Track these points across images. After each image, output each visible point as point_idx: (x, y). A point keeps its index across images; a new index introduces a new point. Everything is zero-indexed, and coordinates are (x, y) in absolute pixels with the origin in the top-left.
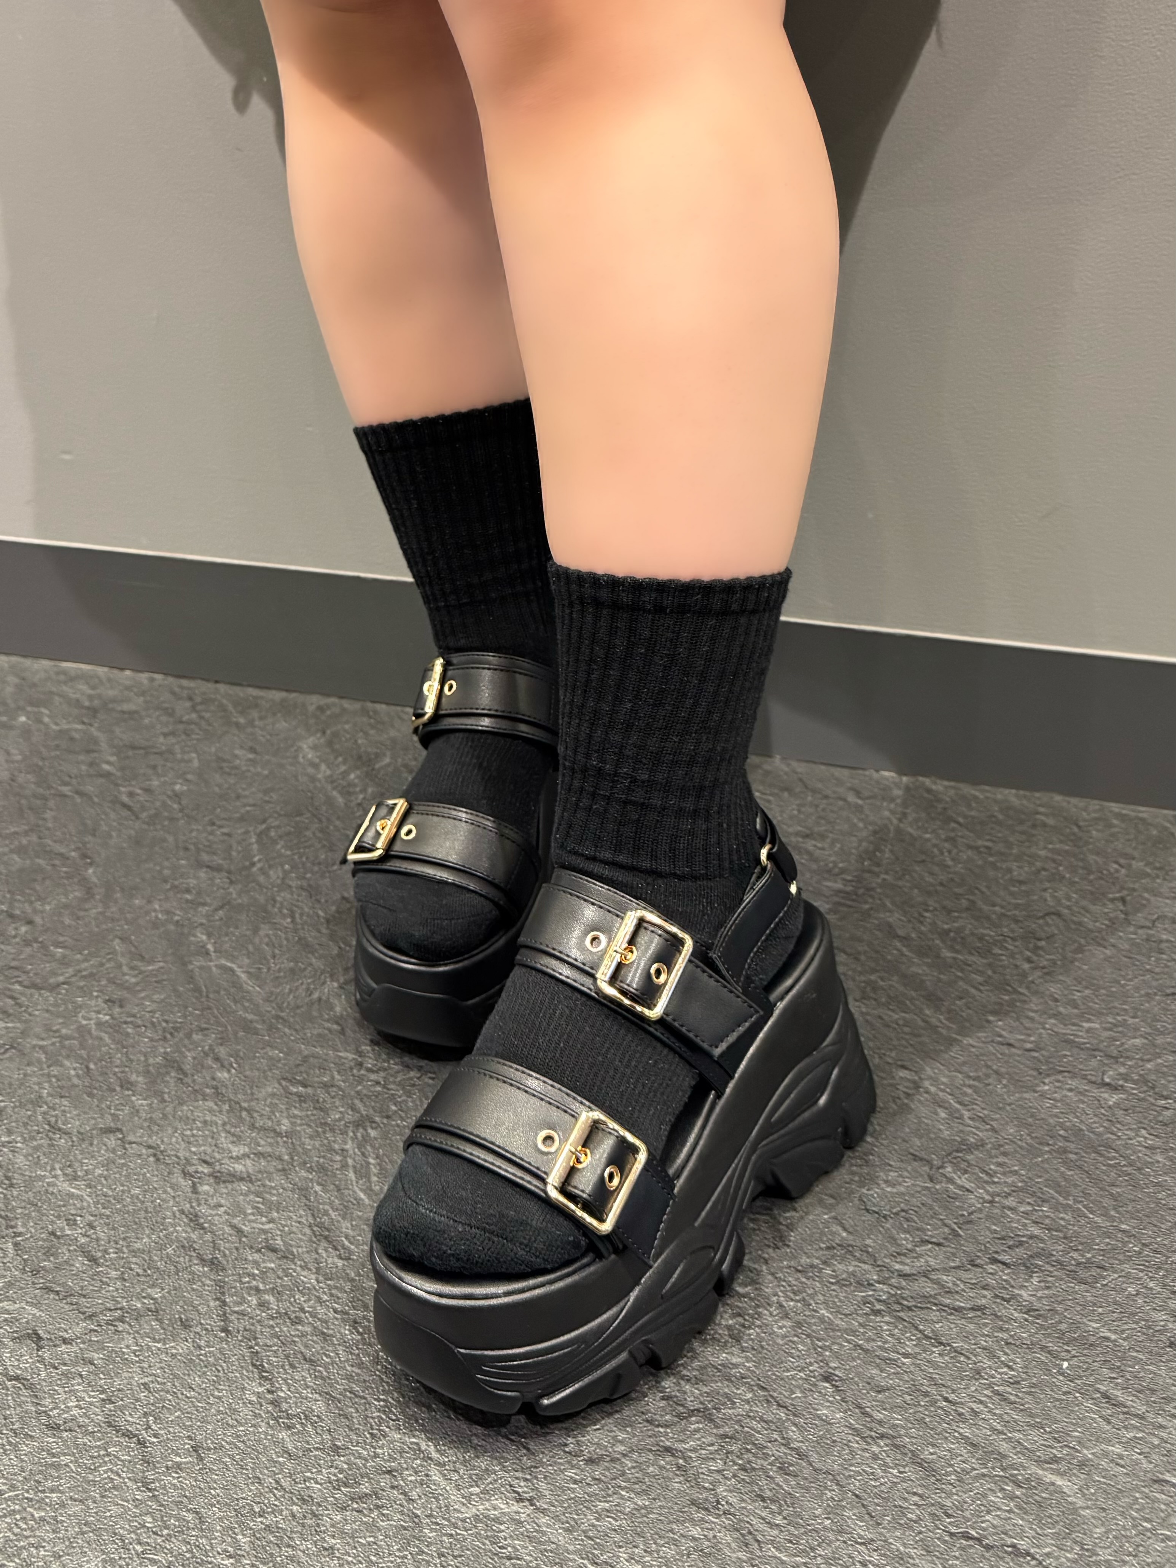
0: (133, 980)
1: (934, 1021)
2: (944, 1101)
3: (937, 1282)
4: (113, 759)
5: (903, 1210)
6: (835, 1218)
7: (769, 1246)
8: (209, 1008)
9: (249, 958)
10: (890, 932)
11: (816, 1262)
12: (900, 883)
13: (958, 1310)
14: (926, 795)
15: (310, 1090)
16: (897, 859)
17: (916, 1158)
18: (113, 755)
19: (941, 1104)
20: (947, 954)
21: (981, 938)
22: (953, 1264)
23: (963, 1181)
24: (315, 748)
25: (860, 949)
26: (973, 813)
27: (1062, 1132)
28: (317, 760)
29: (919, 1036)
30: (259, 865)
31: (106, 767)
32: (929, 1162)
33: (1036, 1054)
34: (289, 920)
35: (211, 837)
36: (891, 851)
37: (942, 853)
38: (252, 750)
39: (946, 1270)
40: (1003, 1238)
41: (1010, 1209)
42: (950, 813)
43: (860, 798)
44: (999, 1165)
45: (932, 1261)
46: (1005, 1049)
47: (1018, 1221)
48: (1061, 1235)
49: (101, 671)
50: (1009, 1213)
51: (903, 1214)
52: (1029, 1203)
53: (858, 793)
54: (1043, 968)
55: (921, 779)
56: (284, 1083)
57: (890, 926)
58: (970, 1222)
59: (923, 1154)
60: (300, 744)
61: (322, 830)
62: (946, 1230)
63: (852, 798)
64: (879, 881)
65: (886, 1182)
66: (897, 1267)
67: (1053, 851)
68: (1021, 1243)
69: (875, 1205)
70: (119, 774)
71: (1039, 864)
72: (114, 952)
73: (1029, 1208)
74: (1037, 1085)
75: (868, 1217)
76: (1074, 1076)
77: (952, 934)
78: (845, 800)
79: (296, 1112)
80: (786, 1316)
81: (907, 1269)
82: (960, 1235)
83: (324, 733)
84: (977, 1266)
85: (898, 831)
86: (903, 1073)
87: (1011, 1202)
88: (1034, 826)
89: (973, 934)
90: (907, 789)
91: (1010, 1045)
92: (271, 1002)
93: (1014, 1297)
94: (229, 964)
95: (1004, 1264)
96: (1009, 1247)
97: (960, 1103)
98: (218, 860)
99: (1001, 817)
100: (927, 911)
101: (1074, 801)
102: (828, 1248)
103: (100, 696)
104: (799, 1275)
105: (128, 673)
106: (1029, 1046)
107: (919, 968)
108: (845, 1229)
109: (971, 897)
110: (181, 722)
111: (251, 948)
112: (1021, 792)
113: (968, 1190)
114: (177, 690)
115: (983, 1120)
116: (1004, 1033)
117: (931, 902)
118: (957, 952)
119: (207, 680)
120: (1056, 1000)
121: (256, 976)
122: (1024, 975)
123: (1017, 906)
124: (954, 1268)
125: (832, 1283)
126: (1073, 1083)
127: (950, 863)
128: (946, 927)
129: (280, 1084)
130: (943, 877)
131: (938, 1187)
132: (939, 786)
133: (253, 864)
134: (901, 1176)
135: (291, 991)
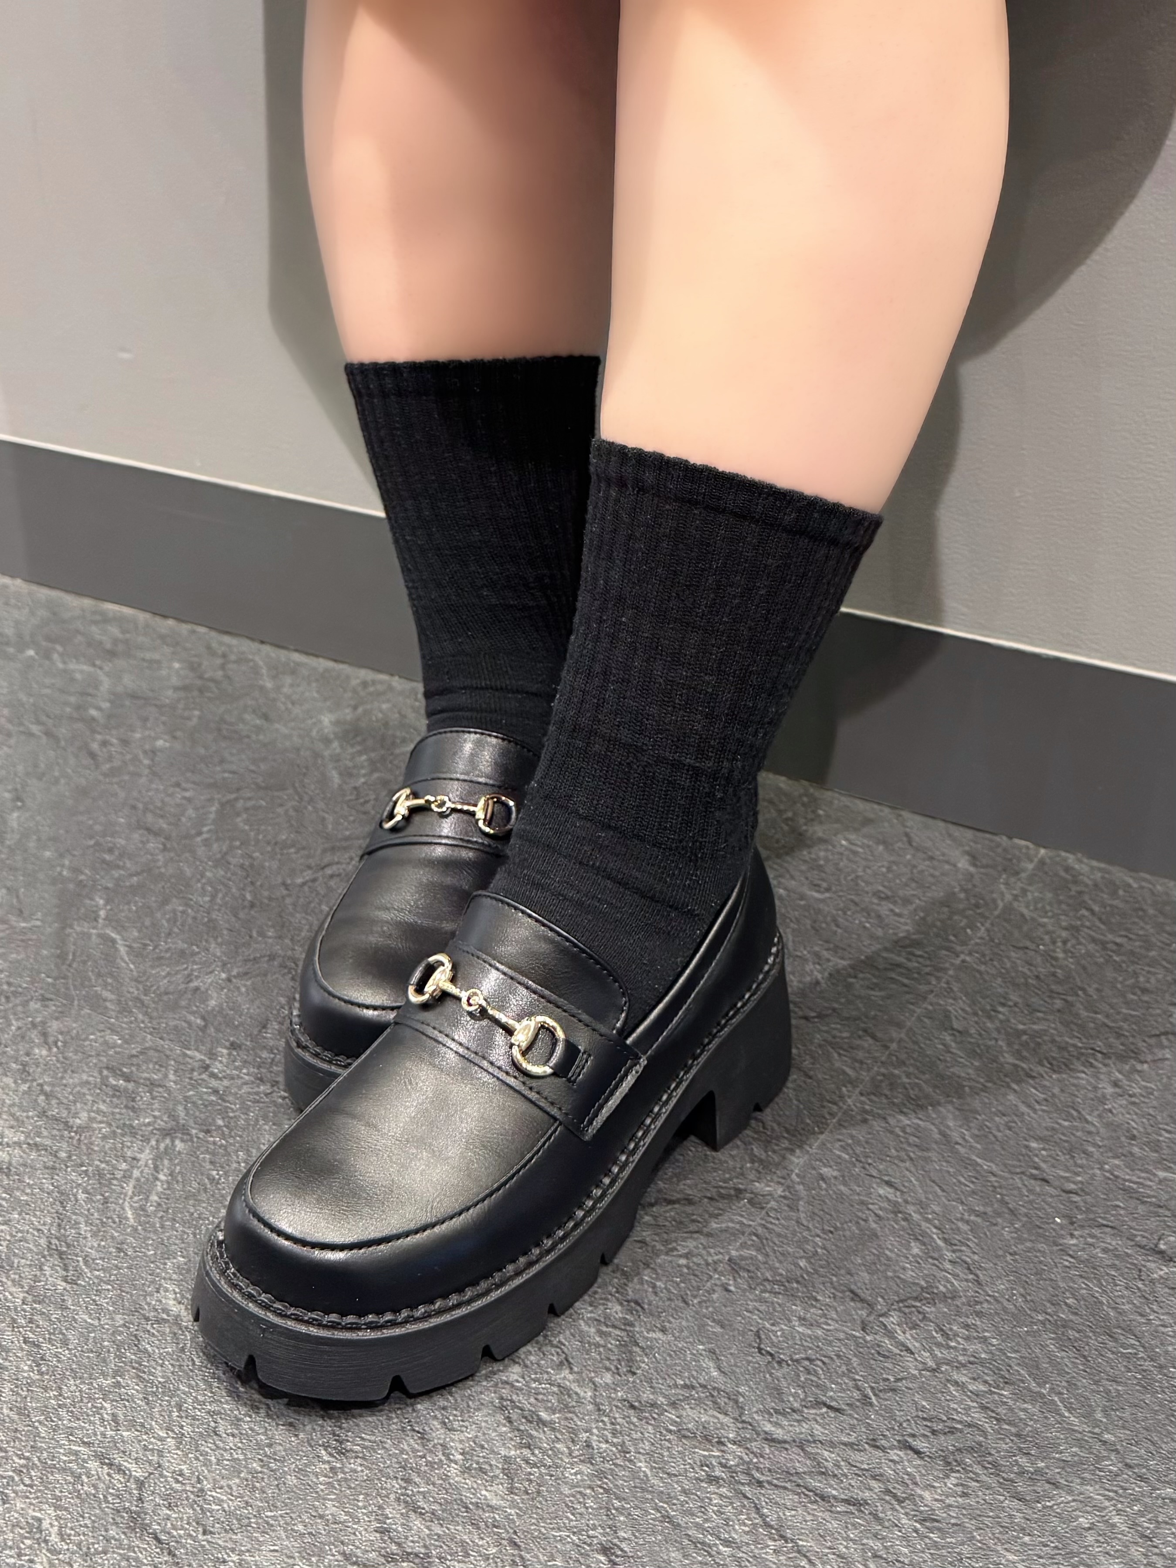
1: (955, 1136)
6: (712, 1352)
17: (855, 1296)
22: (845, 1439)
27: (1070, 1301)
33: (1076, 1198)
44: (967, 1326)
45: (818, 1430)
47: (960, 1403)
48: (1013, 1430)
51: (807, 1363)
58: (894, 1390)
59: (866, 1295)
64: (958, 962)
66: (768, 1427)
73: (983, 1388)
74: (1062, 1237)
75: (758, 1358)
81: (779, 1433)
95: (917, 1452)
109: (1069, 998)
124: (845, 1444)
128: (1021, 1027)
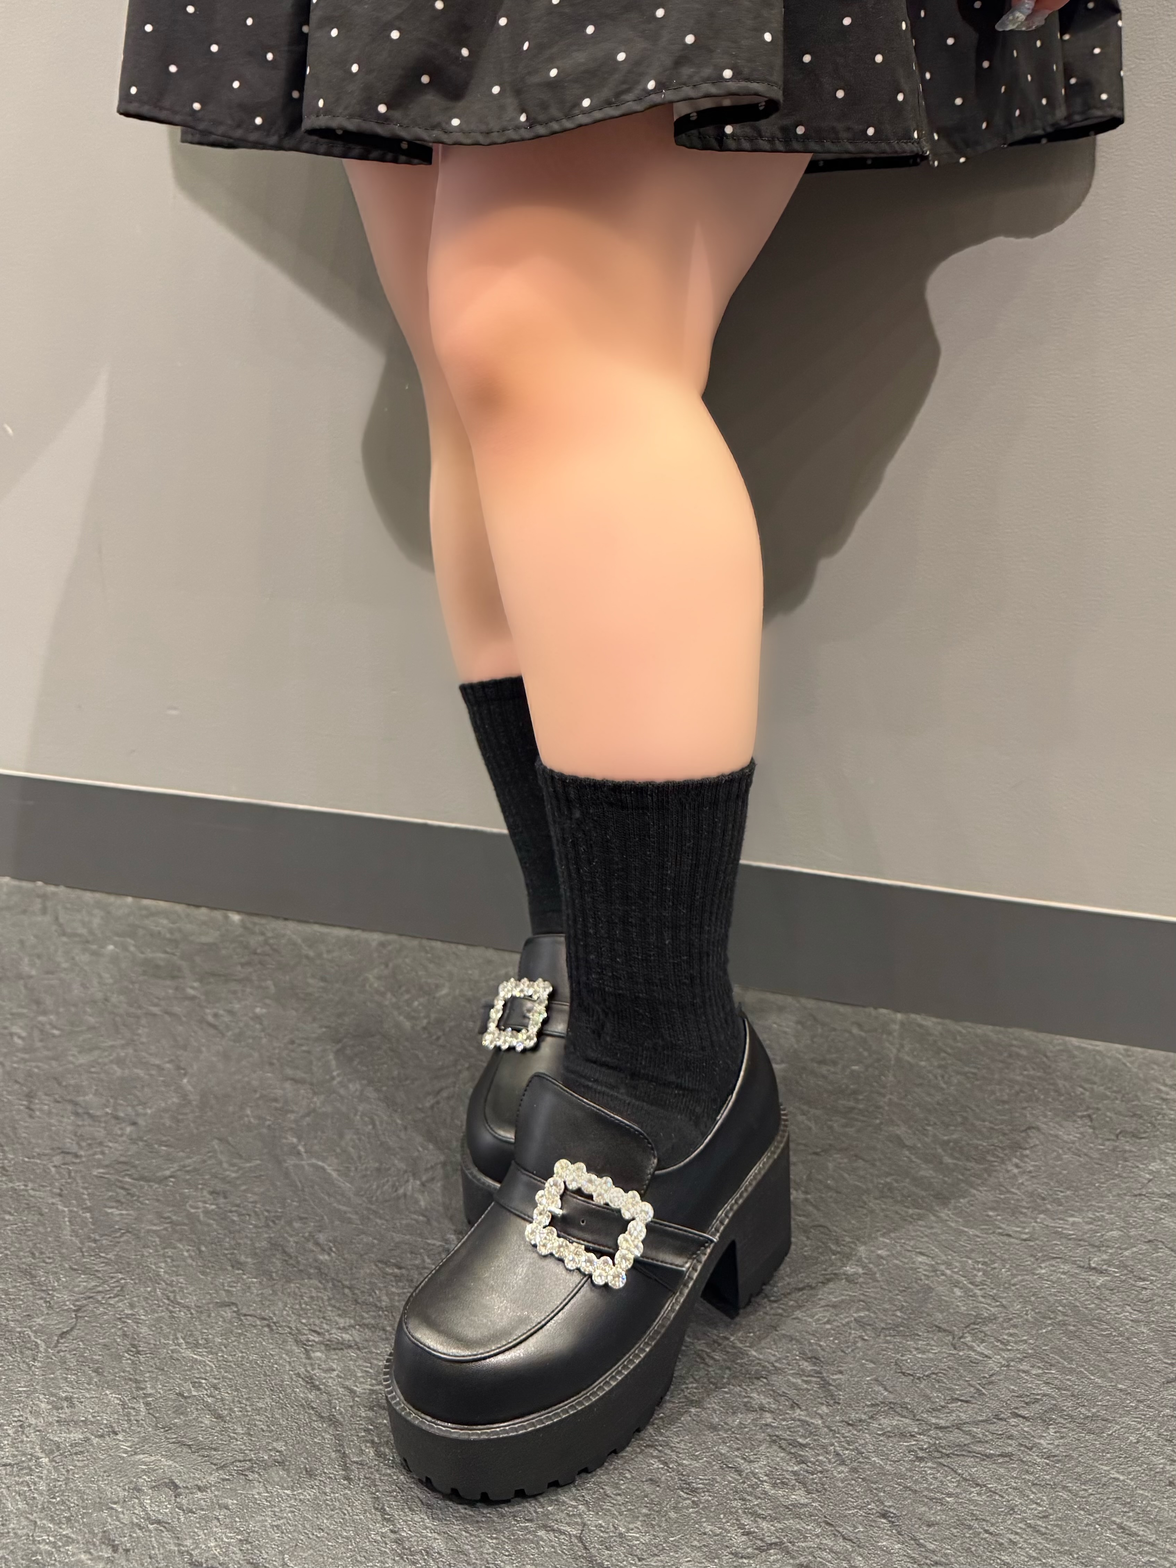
0: (234, 1175)
2: (958, 1282)
3: (969, 1433)
4: (196, 984)
5: (933, 1373)
7: (822, 1404)
8: (305, 1200)
9: (337, 1158)
10: (899, 1142)
11: (864, 1417)
12: (904, 1102)
13: (989, 1456)
14: (918, 1029)
15: (404, 1271)
16: (899, 1082)
18: (195, 981)
19: (956, 1284)
20: (947, 1160)
21: (976, 1148)
23: (981, 1348)
24: (379, 978)
25: (876, 1157)
26: (959, 1045)
28: (382, 989)
29: (932, 1228)
30: (338, 1079)
31: (191, 992)
32: (951, 1333)
34: (370, 1127)
35: (293, 1054)
36: (895, 1076)
37: (936, 1078)
38: (323, 979)
39: (976, 1423)
40: (1021, 1397)
41: (1024, 1372)
42: (940, 1044)
43: (862, 1030)
46: (1005, 1239)
49: (179, 908)
50: (1023, 1375)
52: (1039, 1367)
53: (860, 1026)
54: (1030, 1172)
55: (913, 1016)
56: (380, 1265)
57: (898, 1137)
60: (367, 975)
61: (392, 1050)
62: (972, 1389)
63: (855, 1030)
65: (917, 1349)
67: (1028, 1076)
68: (1037, 1401)
69: (909, 1369)
70: (203, 997)
71: (1017, 1088)
72: (215, 1151)
76: (1065, 1262)
77: (951, 1144)
78: (850, 1032)
79: (394, 1290)
80: (843, 1463)
82: (984, 1394)
83: (387, 966)
84: (1001, 1419)
85: (898, 1060)
86: (921, 1259)
87: (1025, 1366)
88: (1010, 1056)
89: (968, 1144)
90: (902, 1024)
91: (1009, 1235)
92: (362, 1196)
93: (1035, 1445)
94: (320, 1163)
96: (1026, 1403)
97: (971, 1283)
98: (300, 1074)
99: (982, 1048)
100: (928, 1125)
101: (1041, 1035)
102: (872, 1405)
103: (180, 930)
104: (850, 1428)
105: (203, 910)
106: (1025, 1236)
107: (926, 1172)
108: (886, 1389)
110: (255, 953)
111: (338, 1150)
112: (998, 1028)
113: (986, 1356)
114: (249, 925)
115: (994, 1298)
116: (1003, 1226)
117: (932, 1119)
118: (957, 1159)
119: (277, 918)
120: (1044, 1199)
121: (344, 1174)
122: (1015, 1177)
123: (1002, 1122)
125: (880, 1435)
126: (1066, 1268)
127: (944, 1086)
129: (376, 1266)
130: (939, 1097)
131: (961, 1353)
132: (929, 1022)
133: (333, 1078)
134: (928, 1344)
135: (378, 1187)
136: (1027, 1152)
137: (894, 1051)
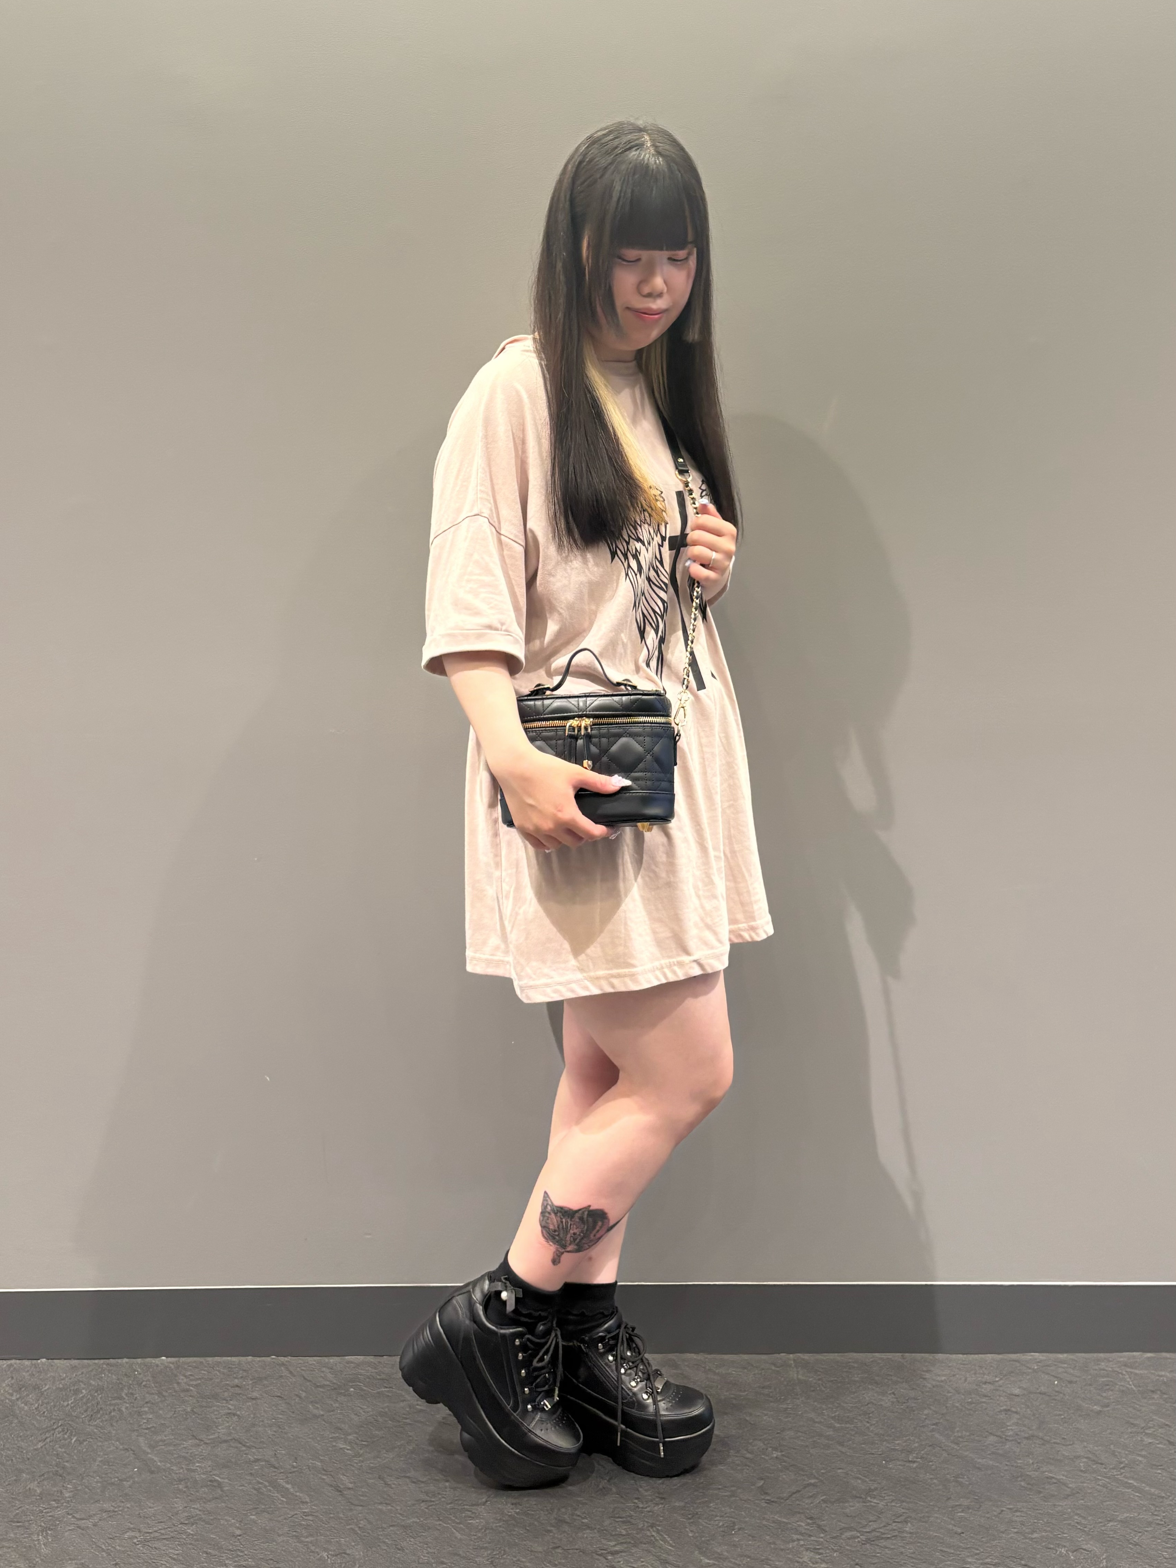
136: (871, 1415)
137: (796, 1375)
